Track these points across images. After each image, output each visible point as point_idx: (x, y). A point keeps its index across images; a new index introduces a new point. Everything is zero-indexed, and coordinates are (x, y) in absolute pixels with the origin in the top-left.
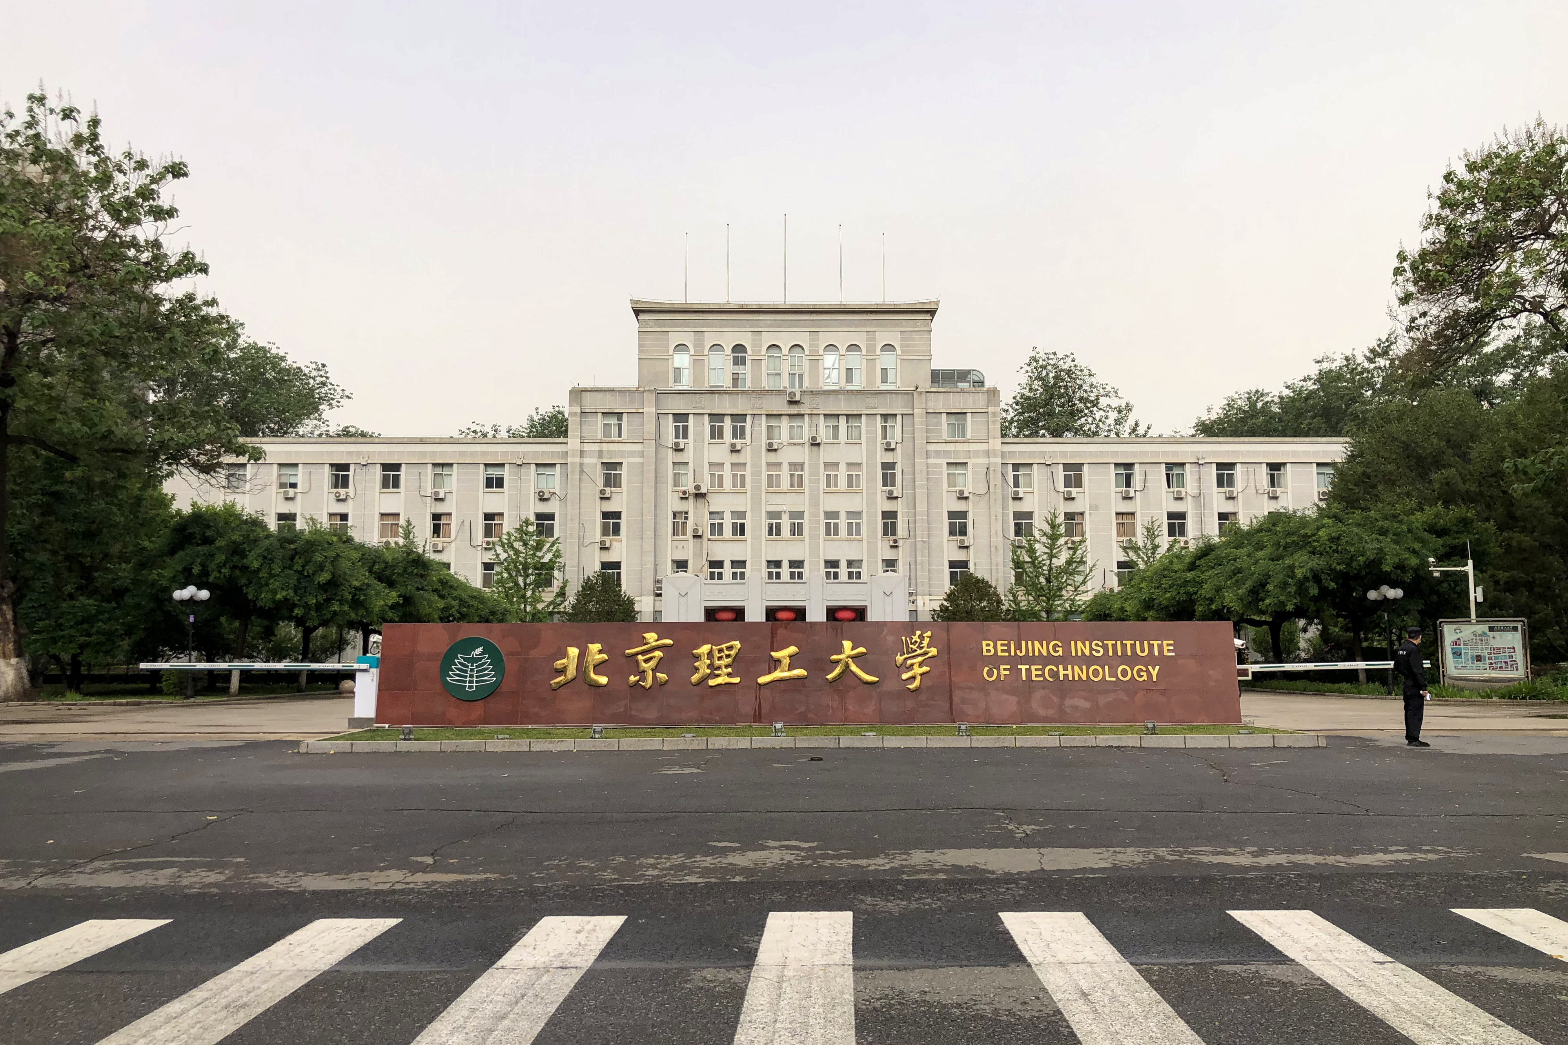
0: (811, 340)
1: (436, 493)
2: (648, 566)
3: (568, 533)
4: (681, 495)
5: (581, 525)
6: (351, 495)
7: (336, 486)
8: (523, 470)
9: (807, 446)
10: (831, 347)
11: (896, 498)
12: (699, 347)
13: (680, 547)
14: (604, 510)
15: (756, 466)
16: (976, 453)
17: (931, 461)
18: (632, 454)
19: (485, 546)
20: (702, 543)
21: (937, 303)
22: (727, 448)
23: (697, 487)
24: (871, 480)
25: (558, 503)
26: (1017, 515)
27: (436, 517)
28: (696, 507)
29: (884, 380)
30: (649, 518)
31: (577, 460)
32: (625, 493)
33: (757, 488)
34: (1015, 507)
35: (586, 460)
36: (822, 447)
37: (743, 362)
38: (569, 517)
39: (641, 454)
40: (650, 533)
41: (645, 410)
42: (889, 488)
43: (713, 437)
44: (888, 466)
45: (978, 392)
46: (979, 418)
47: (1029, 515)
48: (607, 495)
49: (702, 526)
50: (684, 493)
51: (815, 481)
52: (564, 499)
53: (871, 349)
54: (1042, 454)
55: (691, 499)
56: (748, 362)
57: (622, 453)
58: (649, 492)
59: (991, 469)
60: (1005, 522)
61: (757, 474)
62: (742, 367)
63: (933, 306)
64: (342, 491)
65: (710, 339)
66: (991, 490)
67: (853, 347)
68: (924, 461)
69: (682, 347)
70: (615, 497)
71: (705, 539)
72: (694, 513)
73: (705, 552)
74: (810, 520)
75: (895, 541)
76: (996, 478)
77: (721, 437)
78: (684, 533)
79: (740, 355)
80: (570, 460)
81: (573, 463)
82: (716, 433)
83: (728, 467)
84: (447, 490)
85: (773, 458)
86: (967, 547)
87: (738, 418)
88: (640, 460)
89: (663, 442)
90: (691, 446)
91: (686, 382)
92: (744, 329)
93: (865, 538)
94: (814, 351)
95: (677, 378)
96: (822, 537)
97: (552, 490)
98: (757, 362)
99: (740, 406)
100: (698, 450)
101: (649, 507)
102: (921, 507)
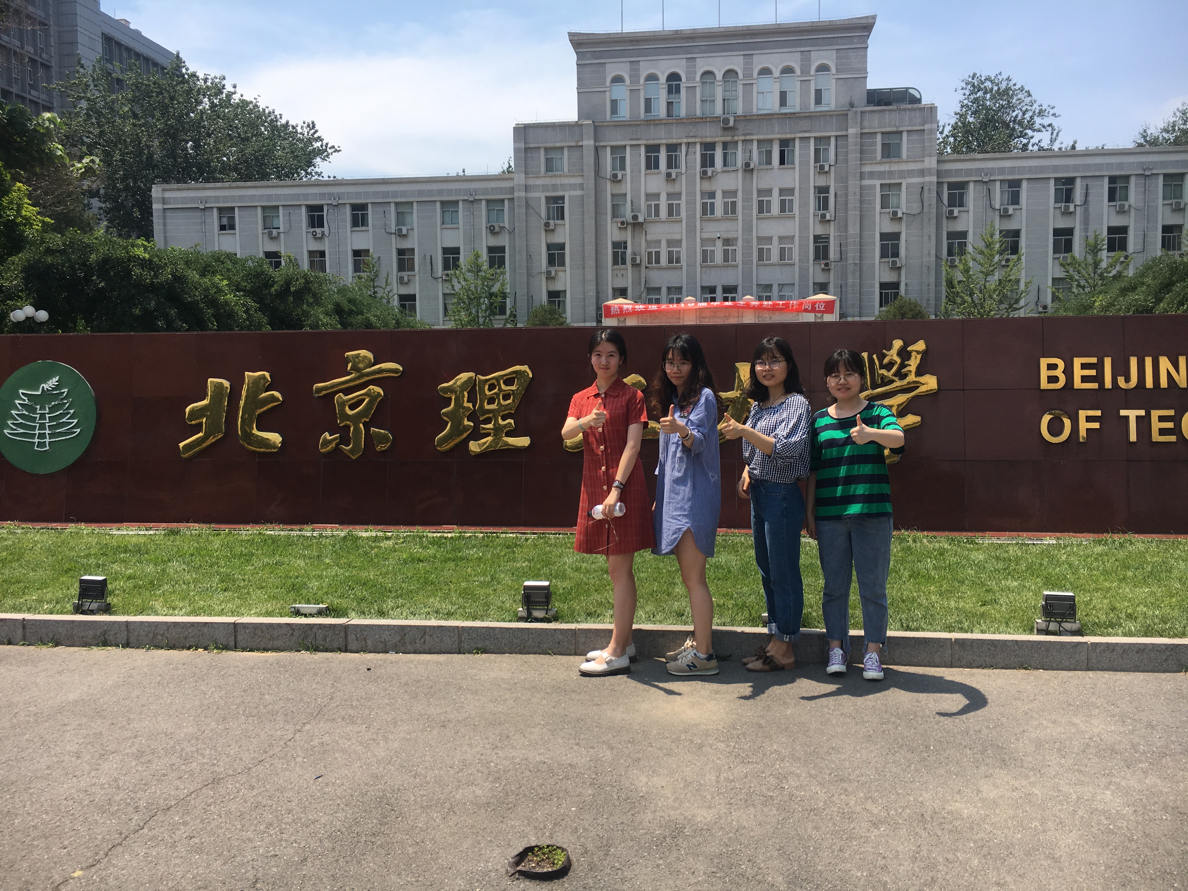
0: (745, 64)
1: (400, 230)
2: (591, 293)
3: (517, 264)
4: (619, 225)
5: (529, 257)
6: (327, 233)
7: (313, 227)
8: (475, 206)
9: (740, 174)
10: (765, 71)
11: (829, 221)
12: (635, 78)
13: (620, 275)
14: (549, 241)
15: (691, 194)
16: (910, 173)
17: (867, 182)
18: (572, 187)
19: (444, 277)
20: (640, 271)
21: (874, 17)
22: (663, 177)
23: (635, 217)
24: (804, 205)
25: (507, 236)
26: (951, 235)
27: (401, 252)
28: (633, 237)
29: (818, 101)
30: (590, 249)
31: (523, 194)
32: (567, 226)
33: (691, 217)
34: (948, 227)
35: (532, 195)
36: (755, 173)
37: (678, 91)
38: (517, 250)
39: (581, 187)
40: (591, 263)
41: (585, 143)
42: (822, 212)
43: (648, 167)
44: (823, 190)
45: (915, 109)
46: (915, 137)
47: (964, 235)
48: (551, 227)
49: (640, 255)
50: (622, 223)
51: (747, 207)
52: (512, 232)
53: (805, 71)
54: (979, 171)
55: (629, 228)
56: (683, 91)
57: (563, 187)
58: (590, 223)
59: (926, 188)
60: (938, 241)
61: (691, 203)
62: (677, 95)
63: (870, 21)
64: (318, 230)
65: (645, 68)
66: (925, 210)
67: (788, 70)
68: (858, 182)
69: (618, 79)
70: (560, 230)
71: (643, 268)
72: (632, 243)
73: (643, 280)
74: (743, 246)
75: (827, 265)
76: (931, 198)
77: (657, 167)
78: (624, 262)
79: (675, 83)
80: (516, 194)
81: (519, 198)
82: (652, 164)
83: (663, 197)
84: (409, 228)
85: (707, 186)
86: (899, 268)
87: (672, 148)
88: (579, 193)
89: (602, 174)
90: (628, 177)
91: (625, 112)
92: (679, 56)
93: (797, 261)
94: (748, 75)
95: (614, 109)
96: (755, 262)
97: (502, 225)
98: (691, 89)
99: (676, 136)
100: (635, 180)
101: (590, 238)
102: (853, 229)
